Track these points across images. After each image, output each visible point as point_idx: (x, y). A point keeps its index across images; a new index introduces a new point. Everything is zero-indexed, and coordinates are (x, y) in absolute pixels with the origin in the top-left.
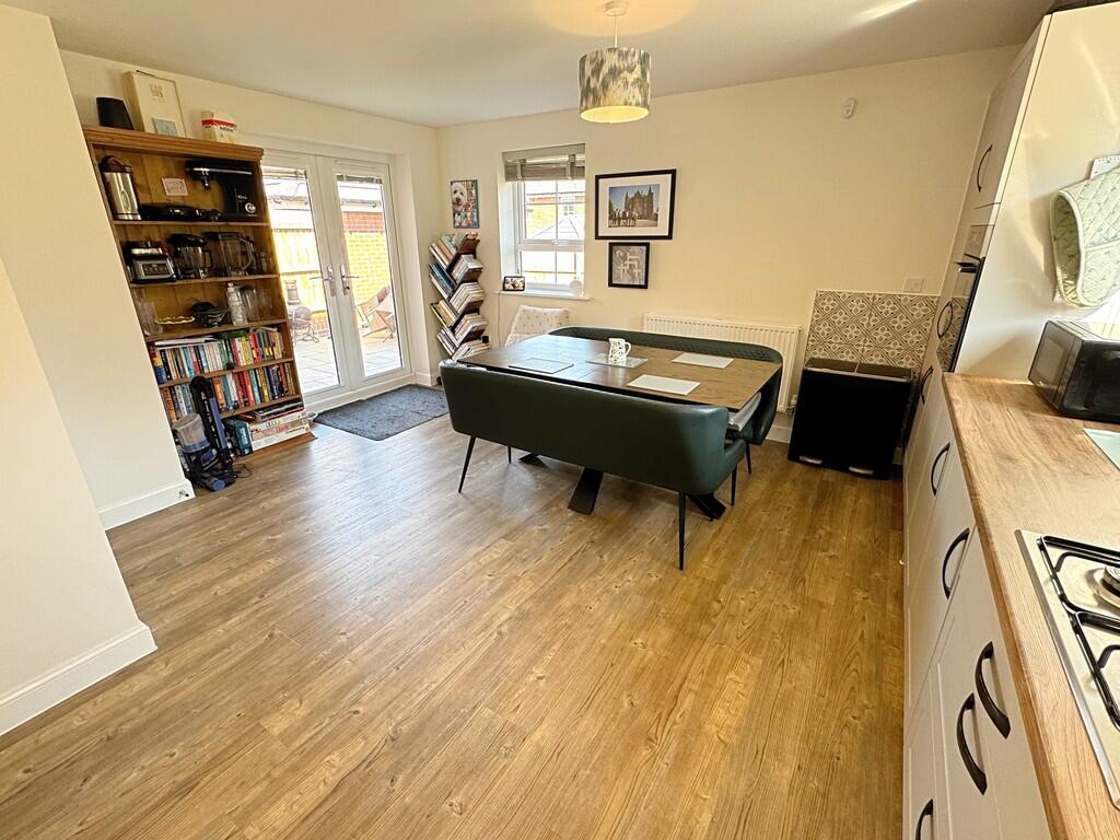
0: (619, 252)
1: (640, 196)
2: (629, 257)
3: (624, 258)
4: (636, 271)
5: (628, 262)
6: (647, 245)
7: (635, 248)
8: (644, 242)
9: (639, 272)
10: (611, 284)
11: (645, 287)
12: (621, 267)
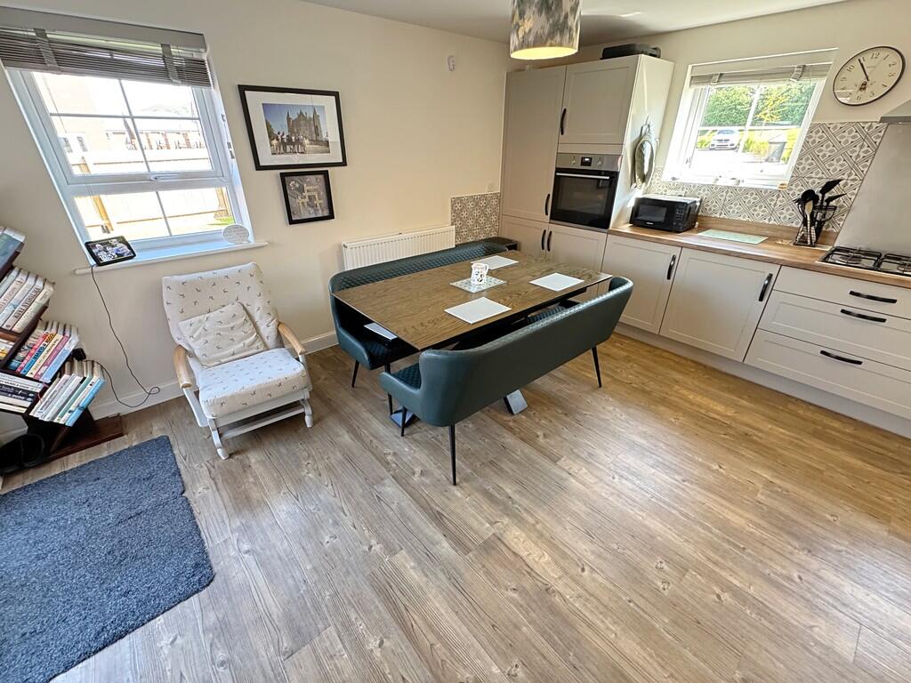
0: (293, 184)
1: (305, 118)
2: (306, 188)
3: (301, 190)
4: (317, 202)
5: (306, 194)
6: (326, 174)
7: (312, 178)
8: (322, 171)
9: (321, 201)
10: (292, 222)
11: (331, 216)
12: (300, 200)
